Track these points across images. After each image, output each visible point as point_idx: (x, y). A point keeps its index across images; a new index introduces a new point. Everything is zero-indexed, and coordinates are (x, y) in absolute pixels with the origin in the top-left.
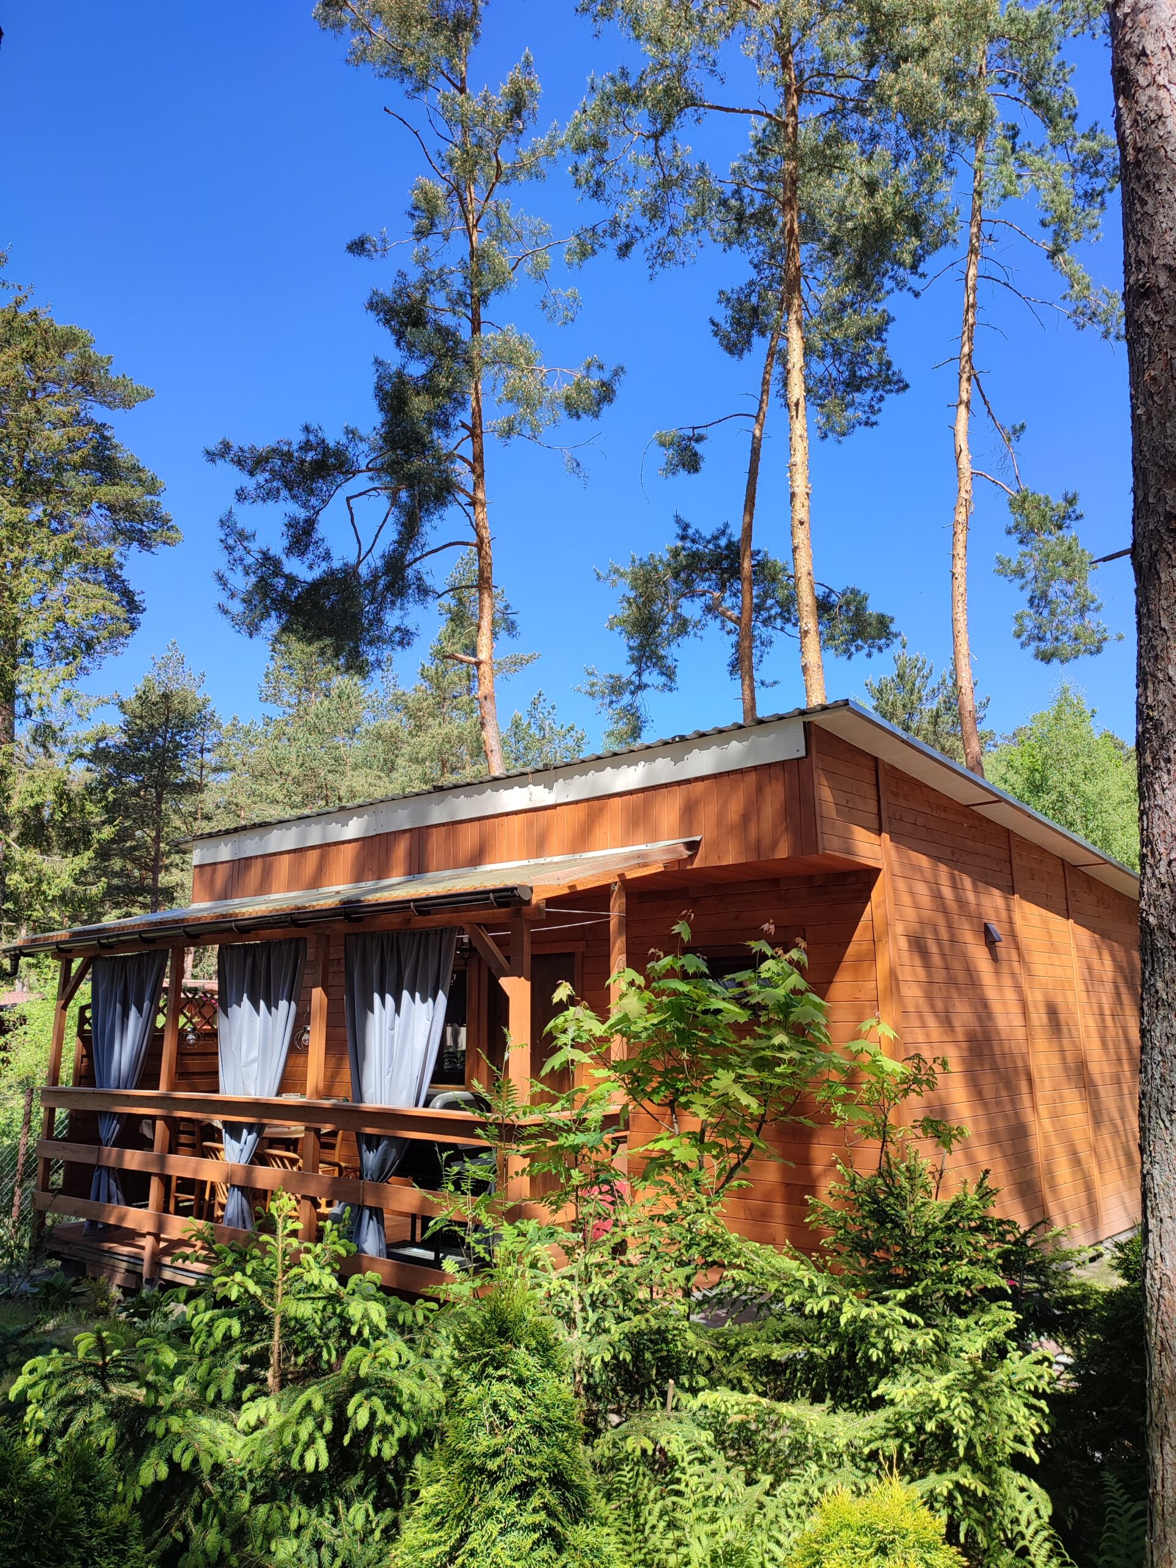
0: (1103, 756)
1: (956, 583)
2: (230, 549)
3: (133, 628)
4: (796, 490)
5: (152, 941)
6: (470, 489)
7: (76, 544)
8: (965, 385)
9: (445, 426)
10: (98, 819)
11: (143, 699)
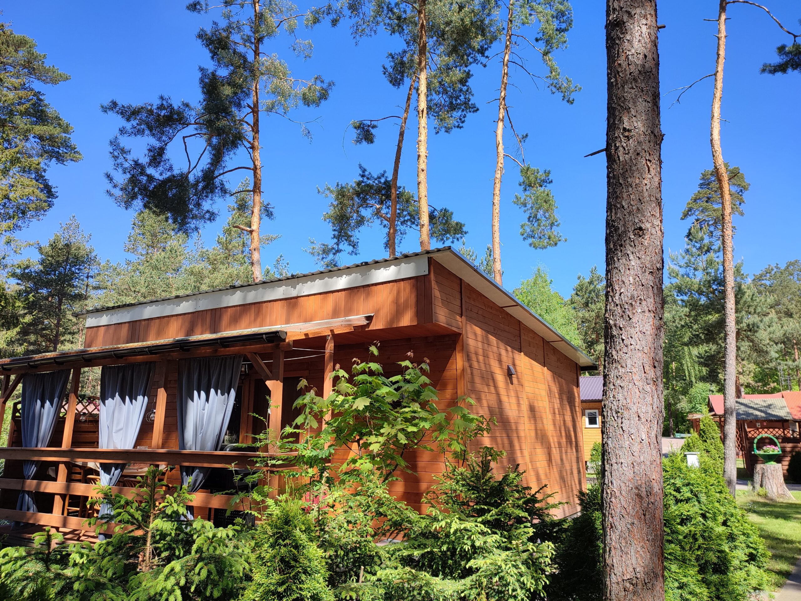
0: (555, 302)
1: (495, 207)
2: (116, 158)
3: (50, 206)
4: (421, 154)
5: (61, 363)
6: (251, 139)
7: (18, 155)
8: (502, 110)
9: (239, 106)
10: (22, 312)
11: (53, 246)
